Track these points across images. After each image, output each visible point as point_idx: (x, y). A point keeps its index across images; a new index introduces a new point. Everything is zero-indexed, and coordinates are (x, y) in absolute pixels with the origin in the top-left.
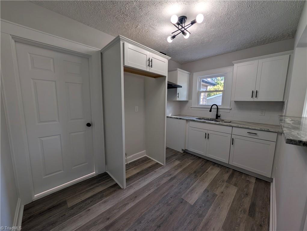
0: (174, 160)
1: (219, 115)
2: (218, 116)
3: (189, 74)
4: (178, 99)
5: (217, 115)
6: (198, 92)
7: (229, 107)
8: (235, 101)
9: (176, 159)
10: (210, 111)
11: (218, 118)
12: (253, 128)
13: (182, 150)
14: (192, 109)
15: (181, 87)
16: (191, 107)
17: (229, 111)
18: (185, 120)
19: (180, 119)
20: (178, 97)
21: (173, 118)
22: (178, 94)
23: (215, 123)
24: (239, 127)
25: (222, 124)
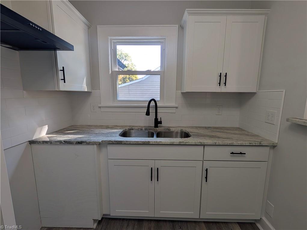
1: (159, 120)
6: (112, 72)
10: (148, 113)
11: (159, 125)
12: (240, 143)
13: (95, 221)
16: (100, 105)
18: (95, 146)
19: (80, 143)
20: (64, 79)
21: (56, 144)
22: (63, 70)
23: (171, 142)
24: (216, 144)
25: (186, 142)
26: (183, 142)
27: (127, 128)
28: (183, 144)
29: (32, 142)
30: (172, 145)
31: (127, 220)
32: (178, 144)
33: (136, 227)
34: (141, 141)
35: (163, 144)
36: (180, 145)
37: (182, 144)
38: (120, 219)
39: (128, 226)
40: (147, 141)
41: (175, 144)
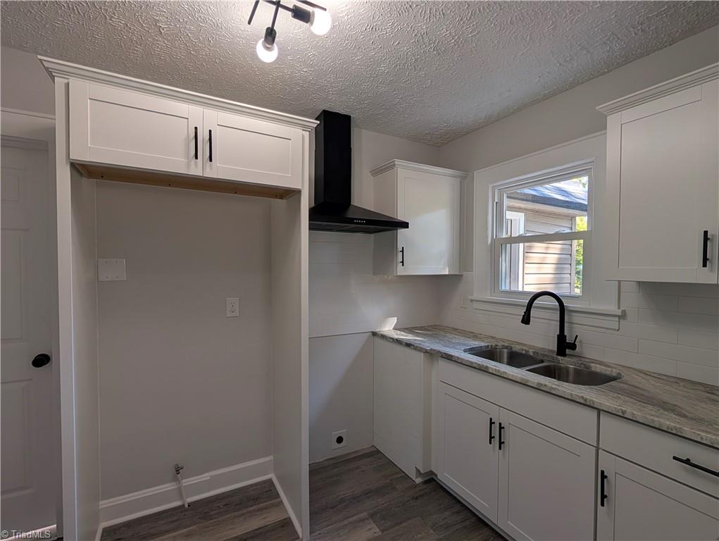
0: (364, 515)
2: (565, 346)
3: (455, 177)
4: (401, 271)
5: (561, 337)
6: (494, 241)
7: (612, 308)
8: (639, 283)
9: (372, 516)
10: (526, 320)
11: (568, 351)
13: (421, 471)
14: (476, 305)
15: (405, 225)
16: (471, 298)
17: (613, 323)
18: (423, 355)
19: (408, 345)
20: (403, 262)
21: (390, 341)
22: (403, 251)
23: (523, 378)
24: (626, 416)
25: (552, 387)
26: (545, 385)
27: (500, 344)
28: (546, 390)
29: (374, 334)
30: (524, 384)
31: (463, 505)
32: (536, 386)
33: (468, 523)
34: (476, 363)
35: (510, 378)
36: (538, 388)
37: (543, 389)
38: (455, 498)
39: (457, 513)
40: (485, 364)
41: (529, 384)
